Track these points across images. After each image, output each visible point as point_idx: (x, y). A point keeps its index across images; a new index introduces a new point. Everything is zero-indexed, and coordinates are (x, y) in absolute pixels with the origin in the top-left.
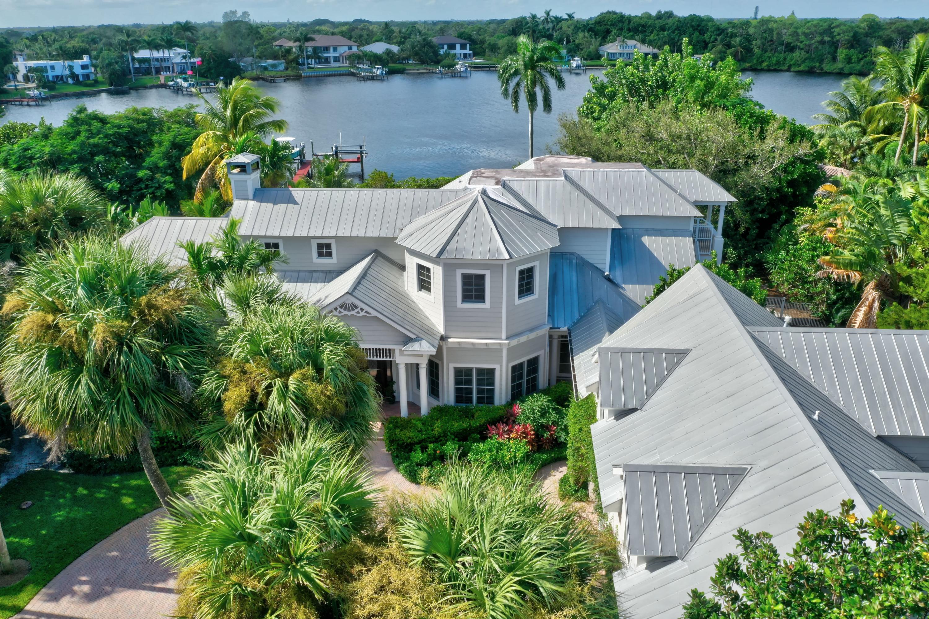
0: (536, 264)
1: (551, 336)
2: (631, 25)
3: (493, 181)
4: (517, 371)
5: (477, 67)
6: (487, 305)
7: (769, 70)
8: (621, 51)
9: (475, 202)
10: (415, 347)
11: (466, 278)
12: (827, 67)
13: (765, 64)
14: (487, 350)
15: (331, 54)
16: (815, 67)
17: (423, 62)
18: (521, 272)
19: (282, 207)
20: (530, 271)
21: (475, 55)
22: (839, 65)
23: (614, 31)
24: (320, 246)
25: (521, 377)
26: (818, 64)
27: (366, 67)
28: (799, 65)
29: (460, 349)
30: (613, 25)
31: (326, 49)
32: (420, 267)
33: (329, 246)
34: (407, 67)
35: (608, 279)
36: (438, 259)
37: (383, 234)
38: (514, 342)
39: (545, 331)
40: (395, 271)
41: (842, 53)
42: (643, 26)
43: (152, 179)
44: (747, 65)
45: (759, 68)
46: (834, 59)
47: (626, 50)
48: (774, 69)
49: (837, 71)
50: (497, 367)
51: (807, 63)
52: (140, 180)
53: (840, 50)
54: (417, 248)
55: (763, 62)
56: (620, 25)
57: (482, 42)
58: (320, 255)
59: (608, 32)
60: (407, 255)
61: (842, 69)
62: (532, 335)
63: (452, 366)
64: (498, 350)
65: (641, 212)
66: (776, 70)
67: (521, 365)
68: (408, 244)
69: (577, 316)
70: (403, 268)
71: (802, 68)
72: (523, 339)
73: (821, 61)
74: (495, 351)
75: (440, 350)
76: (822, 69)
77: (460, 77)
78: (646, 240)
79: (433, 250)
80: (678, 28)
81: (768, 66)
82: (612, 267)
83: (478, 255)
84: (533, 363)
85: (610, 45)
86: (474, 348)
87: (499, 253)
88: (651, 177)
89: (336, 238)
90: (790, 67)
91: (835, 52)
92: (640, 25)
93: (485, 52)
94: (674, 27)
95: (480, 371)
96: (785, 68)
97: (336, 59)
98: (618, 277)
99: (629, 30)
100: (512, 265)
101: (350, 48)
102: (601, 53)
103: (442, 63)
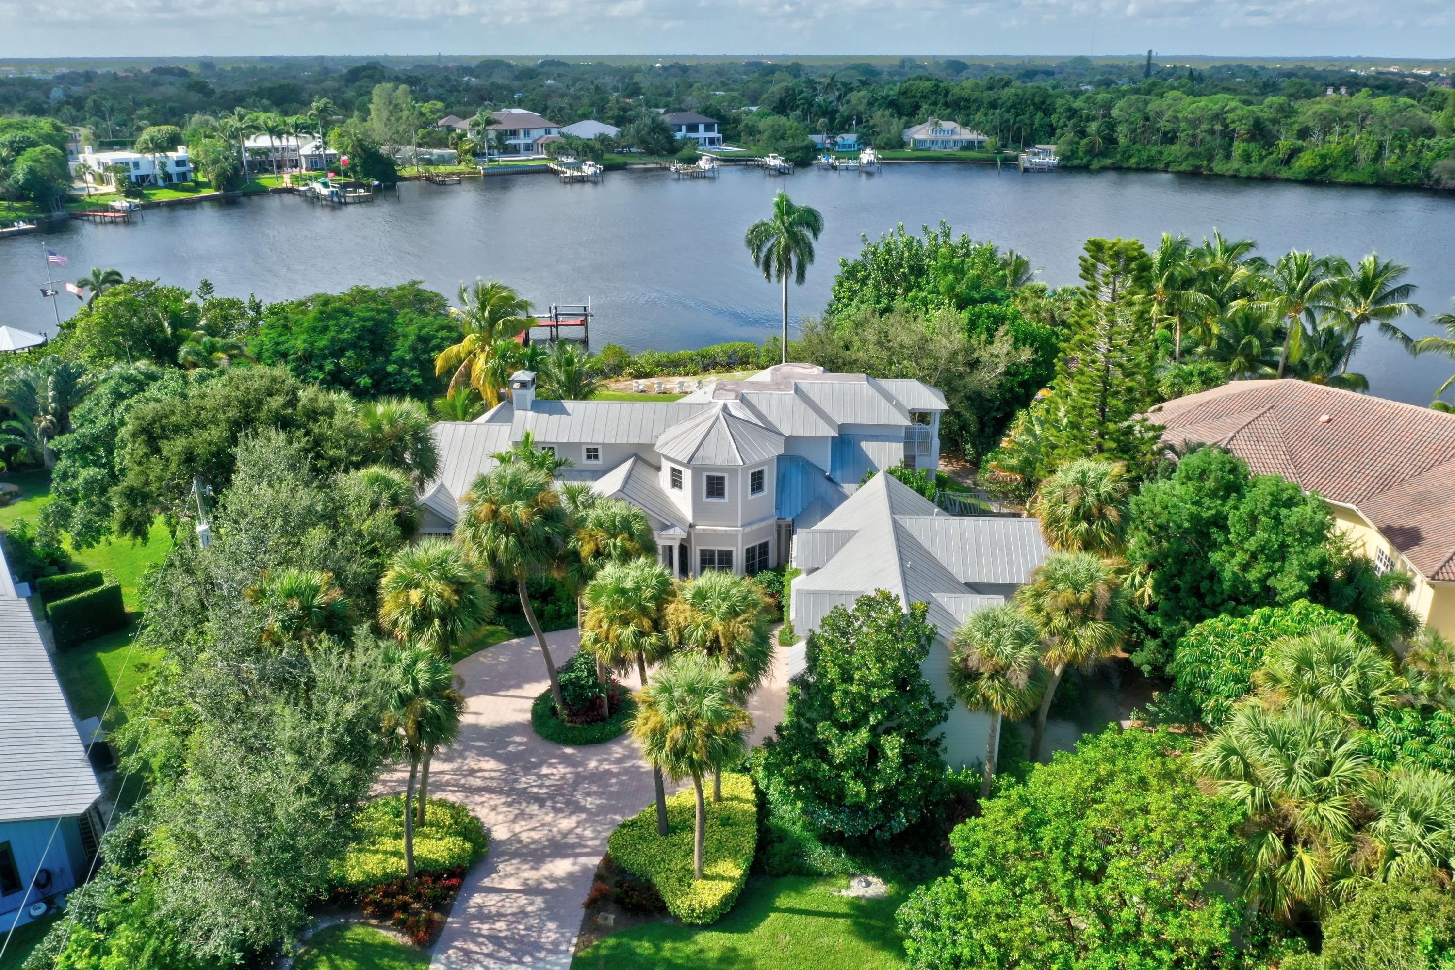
0: (765, 468)
1: (779, 526)
2: (950, 98)
3: (733, 395)
4: (750, 552)
5: (729, 160)
6: (726, 500)
7: (1138, 170)
8: (933, 137)
9: (718, 418)
10: (671, 532)
11: (710, 479)
12: (1219, 167)
13: (1133, 161)
14: (726, 535)
15: (521, 140)
16: (1200, 167)
17: (651, 152)
18: (753, 475)
19: (556, 417)
20: (761, 473)
21: (727, 139)
22: (1235, 164)
23: (925, 106)
24: (588, 450)
25: (753, 558)
26: (1205, 163)
27: (571, 160)
28: (1181, 163)
29: (704, 535)
30: (924, 97)
31: (514, 133)
32: (674, 470)
33: (596, 450)
34: (629, 160)
35: (829, 479)
36: (688, 464)
37: (642, 441)
38: (748, 529)
39: (773, 521)
40: (652, 472)
41: (1238, 147)
42: (967, 100)
43: (400, 372)
44: (1108, 162)
45: (1125, 165)
46: (1228, 157)
47: (941, 137)
48: (1146, 168)
49: (1231, 172)
50: (734, 549)
51: (1192, 161)
52: (389, 375)
53: (1236, 143)
54: (672, 455)
55: (1130, 157)
56: (933, 98)
57: (737, 121)
58: (589, 457)
59: (917, 107)
60: (663, 460)
61: (1238, 170)
62: (763, 524)
63: (698, 548)
64: (734, 536)
65: (859, 421)
66: (1147, 170)
67: (753, 548)
68: (664, 451)
69: (800, 509)
70: (658, 469)
71: (1184, 167)
72: (755, 527)
73: (1211, 158)
74: (733, 537)
75: (689, 534)
76: (1211, 170)
77: (704, 177)
78: (864, 445)
79: (684, 457)
80: (1013, 106)
81: (1138, 163)
82: (833, 468)
83: (719, 462)
84: (764, 547)
85: (918, 127)
86: (715, 534)
87: (735, 460)
88: (871, 391)
89: (603, 444)
90: (1168, 164)
91: (1230, 145)
92: (961, 98)
93: (739, 135)
94: (1009, 104)
95: (721, 552)
96: (1161, 166)
97: (529, 148)
98: (838, 477)
99: (947, 105)
100: (745, 469)
101: (548, 132)
102: (905, 139)
103: (679, 155)
